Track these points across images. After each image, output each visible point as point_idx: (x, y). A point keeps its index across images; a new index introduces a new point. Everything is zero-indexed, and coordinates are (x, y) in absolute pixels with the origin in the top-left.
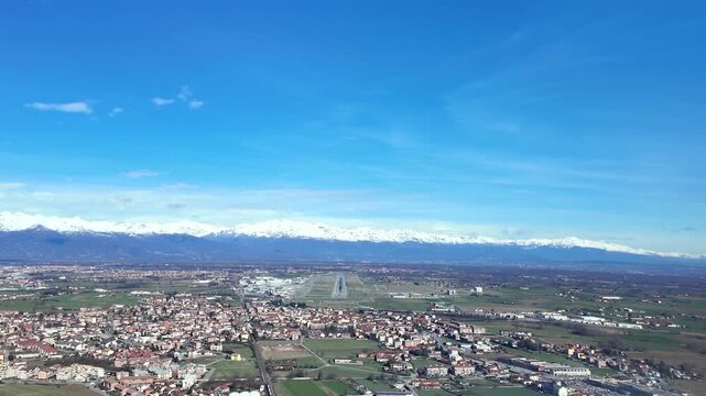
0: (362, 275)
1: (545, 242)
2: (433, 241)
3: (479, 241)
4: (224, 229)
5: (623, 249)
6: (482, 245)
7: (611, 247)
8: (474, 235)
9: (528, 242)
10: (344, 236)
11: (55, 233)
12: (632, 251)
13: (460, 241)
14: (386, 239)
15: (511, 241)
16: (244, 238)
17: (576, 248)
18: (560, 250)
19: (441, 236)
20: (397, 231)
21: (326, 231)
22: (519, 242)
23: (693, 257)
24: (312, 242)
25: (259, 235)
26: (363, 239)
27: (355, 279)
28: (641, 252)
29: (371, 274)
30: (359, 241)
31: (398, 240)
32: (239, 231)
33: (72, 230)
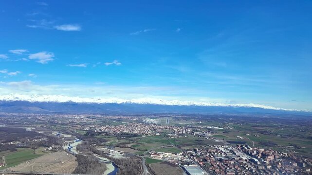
0: (173, 118)
1: (242, 105)
2: (200, 105)
3: (216, 105)
4: (127, 101)
5: (271, 108)
6: (218, 107)
7: (265, 107)
8: (215, 103)
9: (235, 105)
10: (168, 103)
11: (75, 103)
12: (274, 108)
13: (210, 105)
14: (183, 104)
15: (229, 105)
16: (134, 104)
17: (253, 108)
18: (247, 108)
19: (203, 103)
20: (187, 102)
21: (162, 102)
22: (232, 105)
23: (298, 110)
24: (157, 105)
25: (139, 103)
26: (175, 104)
27: (171, 119)
28: (277, 109)
29: (176, 118)
30: (174, 105)
31: (187, 105)
32: (132, 102)
33: (80, 102)
